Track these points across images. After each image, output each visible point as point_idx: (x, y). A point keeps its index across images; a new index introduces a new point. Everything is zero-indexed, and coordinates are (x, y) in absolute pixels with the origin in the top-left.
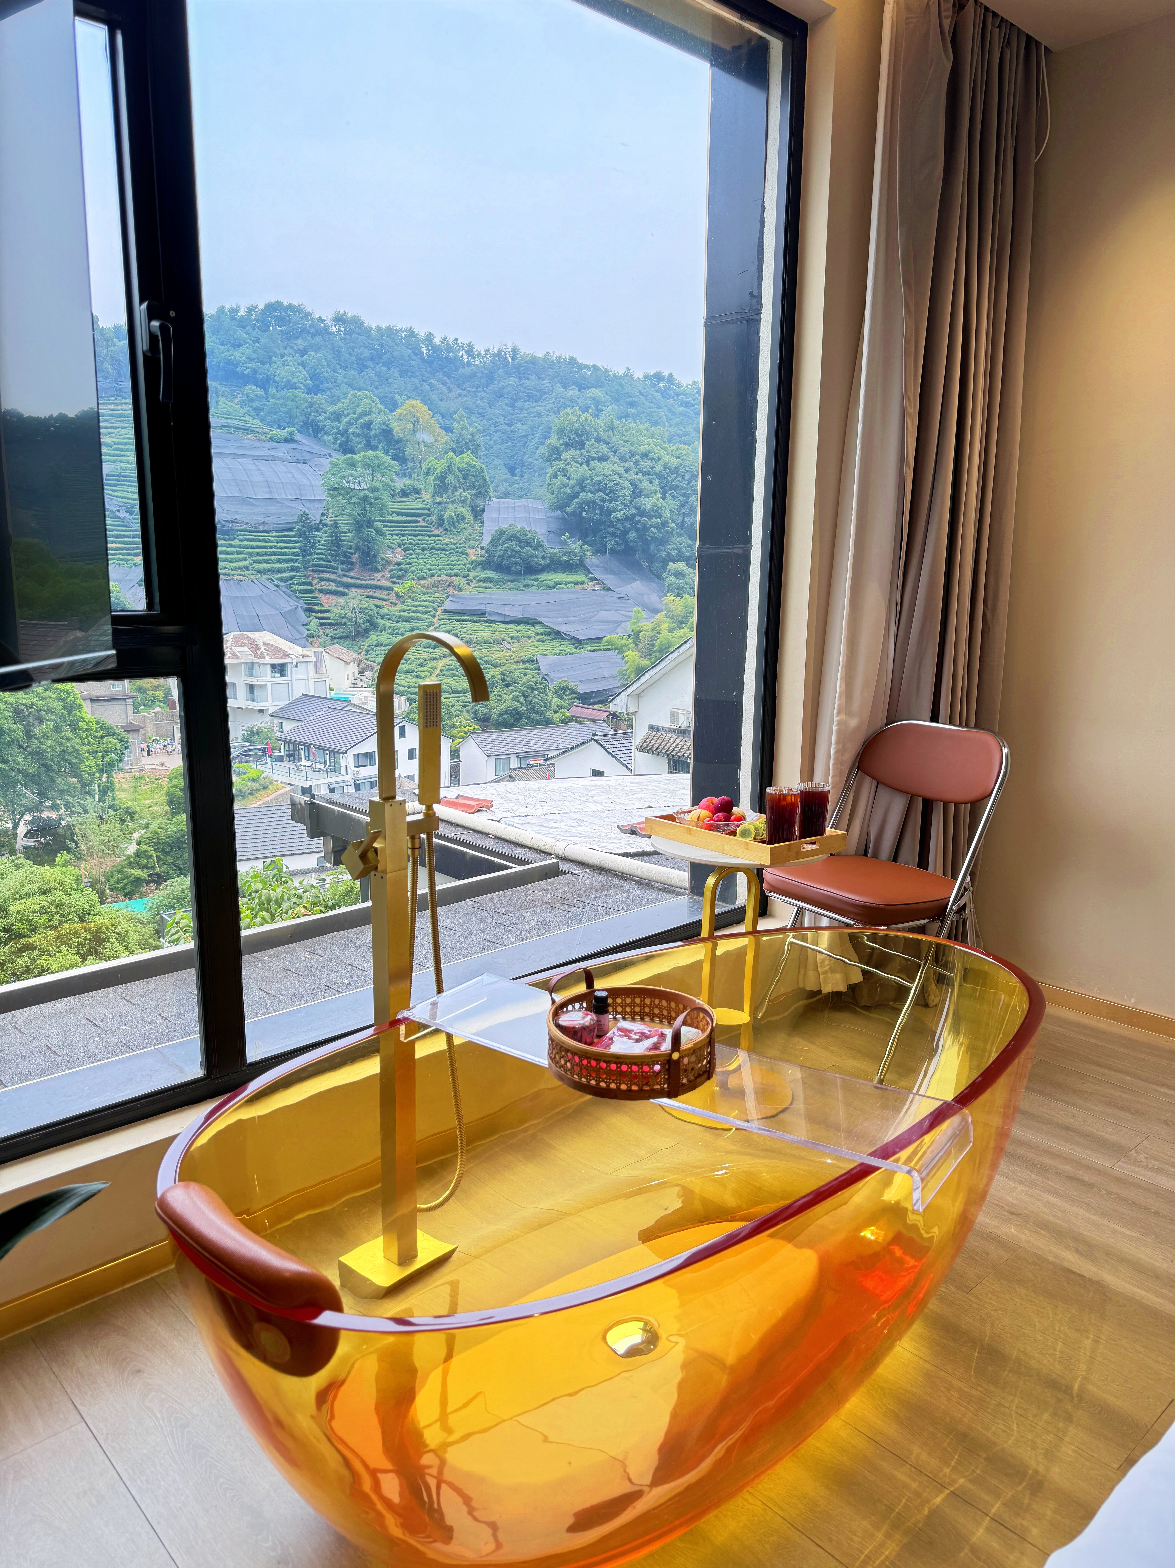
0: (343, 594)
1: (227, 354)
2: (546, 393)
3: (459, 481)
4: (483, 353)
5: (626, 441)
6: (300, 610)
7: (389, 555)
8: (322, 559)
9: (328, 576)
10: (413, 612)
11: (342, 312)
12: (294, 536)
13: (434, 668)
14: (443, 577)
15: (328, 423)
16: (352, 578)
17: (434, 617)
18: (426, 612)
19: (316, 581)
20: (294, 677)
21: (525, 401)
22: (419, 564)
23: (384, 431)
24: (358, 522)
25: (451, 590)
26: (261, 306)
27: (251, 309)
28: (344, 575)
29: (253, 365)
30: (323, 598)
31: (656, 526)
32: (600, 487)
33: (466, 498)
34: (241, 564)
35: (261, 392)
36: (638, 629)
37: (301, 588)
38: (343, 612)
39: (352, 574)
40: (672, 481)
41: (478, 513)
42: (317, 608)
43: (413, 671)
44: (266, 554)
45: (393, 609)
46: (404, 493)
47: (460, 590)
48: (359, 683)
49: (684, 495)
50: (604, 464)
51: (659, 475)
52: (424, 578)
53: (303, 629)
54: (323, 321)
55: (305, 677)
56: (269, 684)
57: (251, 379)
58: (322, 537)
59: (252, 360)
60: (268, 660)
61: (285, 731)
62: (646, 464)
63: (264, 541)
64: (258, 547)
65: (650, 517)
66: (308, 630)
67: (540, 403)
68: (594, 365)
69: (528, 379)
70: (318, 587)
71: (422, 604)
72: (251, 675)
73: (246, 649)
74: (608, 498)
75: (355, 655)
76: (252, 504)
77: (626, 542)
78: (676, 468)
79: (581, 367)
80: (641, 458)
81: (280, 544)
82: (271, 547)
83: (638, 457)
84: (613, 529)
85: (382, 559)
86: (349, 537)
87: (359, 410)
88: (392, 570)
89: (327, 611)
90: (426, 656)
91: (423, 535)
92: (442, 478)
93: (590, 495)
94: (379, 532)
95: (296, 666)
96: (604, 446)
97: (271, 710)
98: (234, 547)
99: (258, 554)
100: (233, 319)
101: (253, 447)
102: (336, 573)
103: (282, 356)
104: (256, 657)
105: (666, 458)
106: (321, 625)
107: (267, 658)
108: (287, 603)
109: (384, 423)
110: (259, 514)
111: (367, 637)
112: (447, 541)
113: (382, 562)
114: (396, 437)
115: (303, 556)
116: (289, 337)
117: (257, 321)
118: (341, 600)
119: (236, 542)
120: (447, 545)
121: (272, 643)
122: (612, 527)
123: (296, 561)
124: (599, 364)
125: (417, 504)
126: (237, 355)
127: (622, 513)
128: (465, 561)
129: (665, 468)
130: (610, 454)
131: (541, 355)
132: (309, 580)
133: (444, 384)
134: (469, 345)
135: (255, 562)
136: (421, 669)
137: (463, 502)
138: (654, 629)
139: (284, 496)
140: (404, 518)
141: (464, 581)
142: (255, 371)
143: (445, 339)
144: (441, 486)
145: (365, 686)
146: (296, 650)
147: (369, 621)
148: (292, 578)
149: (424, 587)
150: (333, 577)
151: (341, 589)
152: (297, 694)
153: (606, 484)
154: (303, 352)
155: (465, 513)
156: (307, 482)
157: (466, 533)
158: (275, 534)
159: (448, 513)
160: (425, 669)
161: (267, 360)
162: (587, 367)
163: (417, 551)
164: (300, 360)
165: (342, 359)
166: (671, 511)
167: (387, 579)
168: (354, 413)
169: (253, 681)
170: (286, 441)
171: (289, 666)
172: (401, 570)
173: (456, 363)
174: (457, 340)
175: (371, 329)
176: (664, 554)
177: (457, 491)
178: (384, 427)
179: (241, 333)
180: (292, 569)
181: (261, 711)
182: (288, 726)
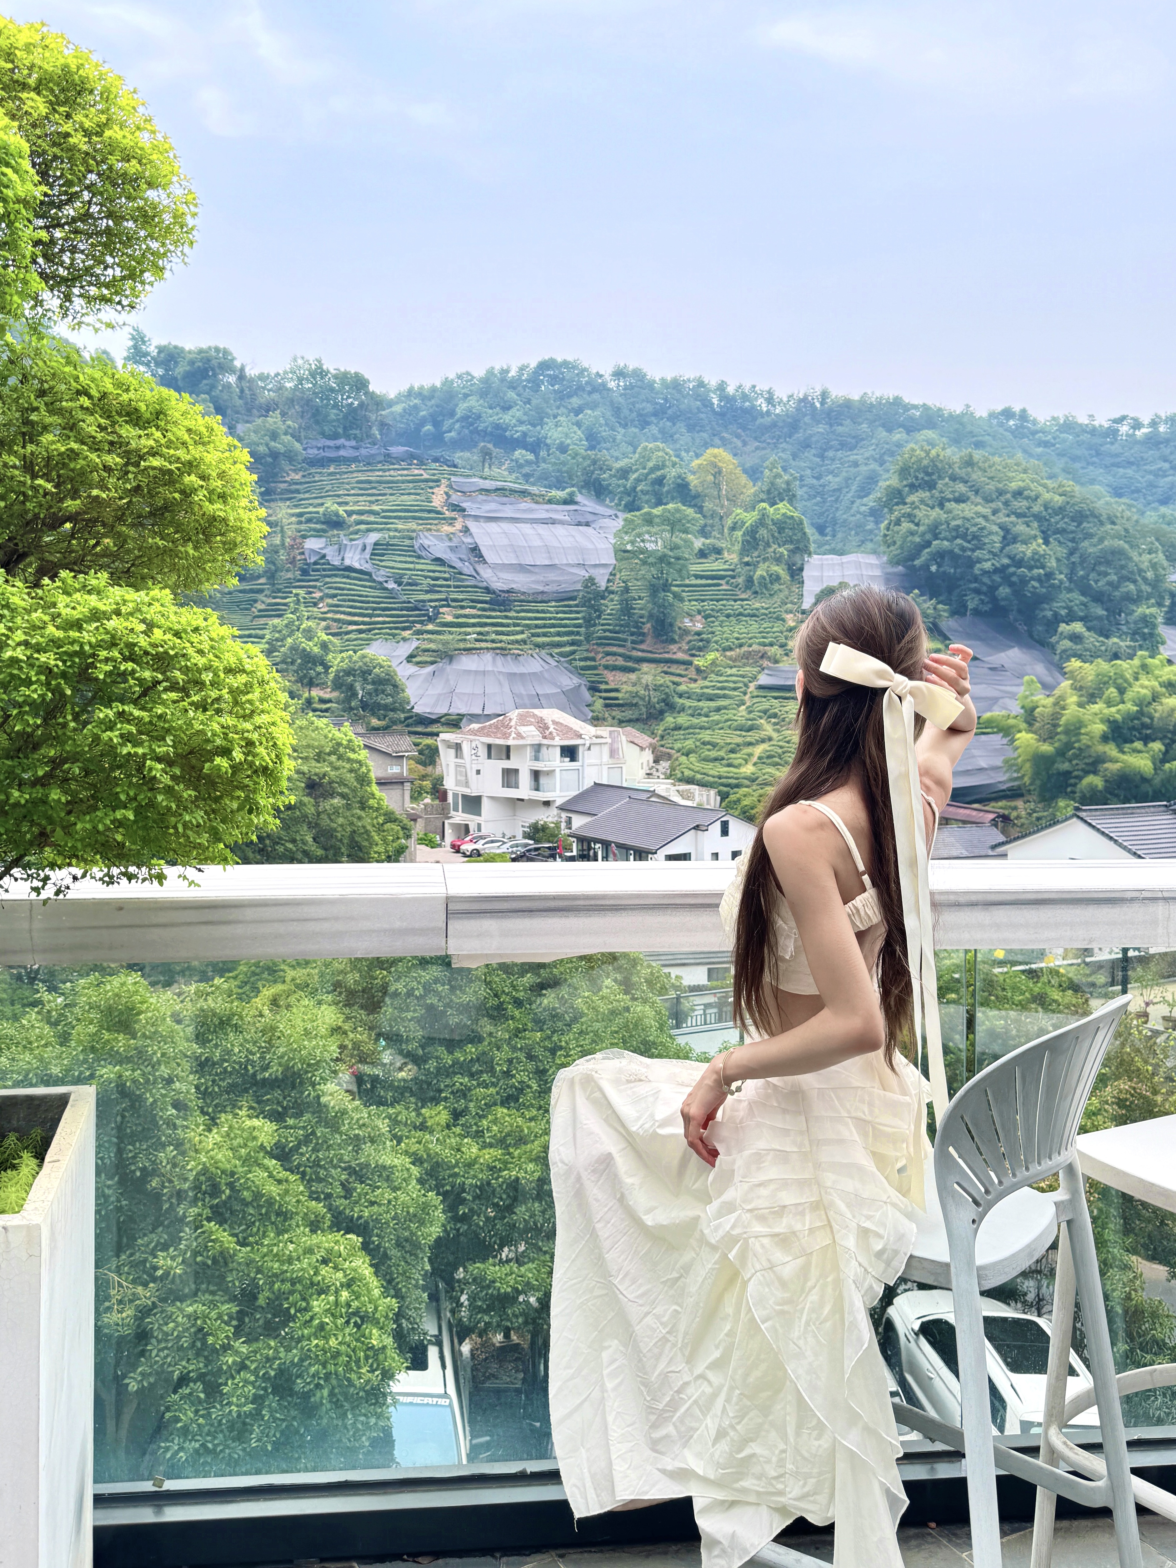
0: (632, 670)
1: (496, 418)
2: (863, 439)
3: (773, 536)
4: (785, 399)
5: (991, 478)
6: (583, 687)
7: (687, 623)
8: (609, 631)
9: (615, 649)
10: (719, 689)
11: (622, 365)
12: (576, 606)
13: (750, 755)
14: (755, 647)
15: (614, 481)
16: (643, 651)
17: (745, 694)
18: (735, 689)
19: (600, 655)
20: (587, 762)
21: (838, 450)
22: (724, 633)
23: (679, 485)
24: (653, 586)
25: (766, 663)
26: (533, 364)
27: (522, 369)
28: (634, 649)
29: (523, 428)
30: (610, 676)
31: (1039, 579)
32: (958, 533)
33: (782, 555)
34: (519, 637)
35: (531, 457)
36: (1031, 705)
37: (582, 664)
38: (634, 689)
39: (643, 647)
40: (1057, 523)
41: (796, 572)
42: (603, 687)
43: (723, 759)
44: (544, 626)
45: (692, 685)
46: (702, 554)
47: (776, 662)
48: (655, 773)
49: (1073, 540)
50: (963, 505)
51: (1038, 517)
52: (731, 649)
53: (586, 710)
54: (601, 376)
55: (598, 762)
56: (558, 770)
57: (521, 443)
58: (611, 606)
59: (521, 422)
60: (559, 741)
61: (574, 828)
62: (1021, 505)
63: (543, 612)
64: (536, 619)
65: (1030, 568)
66: (592, 711)
67: (855, 452)
68: (924, 405)
69: (841, 425)
70: (603, 662)
71: (730, 679)
72: (537, 759)
73: (532, 728)
74: (969, 546)
75: (650, 740)
76: (530, 572)
77: (994, 600)
78: (1060, 508)
79: (907, 407)
80: (1013, 497)
81: (559, 615)
82: (550, 619)
83: (1009, 496)
84: (976, 585)
85: (680, 628)
86: (642, 605)
87: (650, 464)
88: (690, 641)
89: (617, 690)
90: (739, 740)
91: (727, 600)
92: (752, 532)
93: (946, 543)
94: (676, 596)
95: (589, 749)
96: (961, 485)
97: (558, 804)
98: (510, 618)
99: (537, 626)
100: (503, 380)
101: (531, 511)
102: (624, 646)
103: (555, 417)
104: (545, 737)
105: (1047, 496)
106: (607, 706)
107: (557, 738)
108: (569, 681)
109: (679, 477)
110: (538, 582)
111: (662, 720)
112: (757, 605)
113: (678, 632)
114: (693, 493)
115: (587, 627)
116: (562, 397)
117: (528, 381)
118: (633, 676)
119: (512, 614)
120: (757, 609)
121: (561, 721)
122: (976, 582)
123: (578, 633)
124: (930, 403)
125: (716, 566)
126: (507, 418)
127: (989, 563)
128: (781, 628)
129: (1046, 508)
130: (970, 494)
131: (856, 397)
132: (592, 655)
133: (738, 436)
134: (769, 392)
135: (533, 635)
136: (733, 756)
137: (778, 560)
138: (1056, 704)
139: (565, 562)
140: (704, 582)
141: (780, 651)
142: (525, 434)
143: (740, 387)
144: (752, 541)
145: (662, 776)
146: (588, 730)
147: (664, 700)
148: (573, 652)
149: (730, 659)
150: (620, 650)
151: (630, 664)
152: (588, 784)
153: (967, 529)
154: (578, 411)
155: (781, 572)
156: (590, 546)
157: (782, 595)
158: (554, 604)
159: (759, 573)
160: (738, 755)
161: (538, 421)
162: (915, 407)
163: (721, 618)
164: (574, 419)
165: (622, 415)
166: (1058, 560)
167: (684, 652)
168: (644, 468)
169: (539, 766)
170: (566, 502)
171: (581, 749)
172: (701, 640)
173: (752, 413)
174: (754, 387)
175: (654, 381)
176: (1049, 614)
177: (770, 546)
178: (679, 481)
179: (511, 395)
180: (573, 643)
181: (547, 804)
182: (578, 822)
